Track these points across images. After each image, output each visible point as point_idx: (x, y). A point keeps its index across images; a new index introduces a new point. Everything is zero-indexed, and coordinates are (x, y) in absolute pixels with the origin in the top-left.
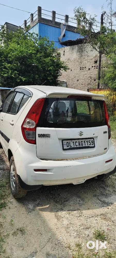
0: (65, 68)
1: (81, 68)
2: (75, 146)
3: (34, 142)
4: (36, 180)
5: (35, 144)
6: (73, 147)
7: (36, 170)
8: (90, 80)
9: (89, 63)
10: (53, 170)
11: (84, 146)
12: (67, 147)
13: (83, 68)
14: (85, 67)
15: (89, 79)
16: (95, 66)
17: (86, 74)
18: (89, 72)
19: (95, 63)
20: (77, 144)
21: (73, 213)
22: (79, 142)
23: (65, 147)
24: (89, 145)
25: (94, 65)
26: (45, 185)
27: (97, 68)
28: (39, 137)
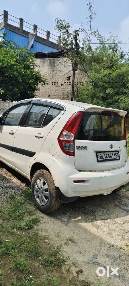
0: (45, 83)
1: (53, 83)
2: (106, 159)
3: (73, 154)
4: (74, 192)
5: (74, 156)
6: (105, 159)
7: (75, 182)
8: (63, 96)
9: (61, 78)
10: (91, 181)
11: (112, 158)
12: (101, 159)
13: (55, 83)
14: (57, 83)
15: (61, 95)
16: (68, 83)
17: (58, 90)
18: (61, 87)
19: (68, 79)
20: (108, 156)
21: (107, 222)
22: (109, 154)
23: (99, 159)
24: (116, 158)
25: (67, 81)
26: (81, 196)
27: (70, 85)
28: (77, 149)
